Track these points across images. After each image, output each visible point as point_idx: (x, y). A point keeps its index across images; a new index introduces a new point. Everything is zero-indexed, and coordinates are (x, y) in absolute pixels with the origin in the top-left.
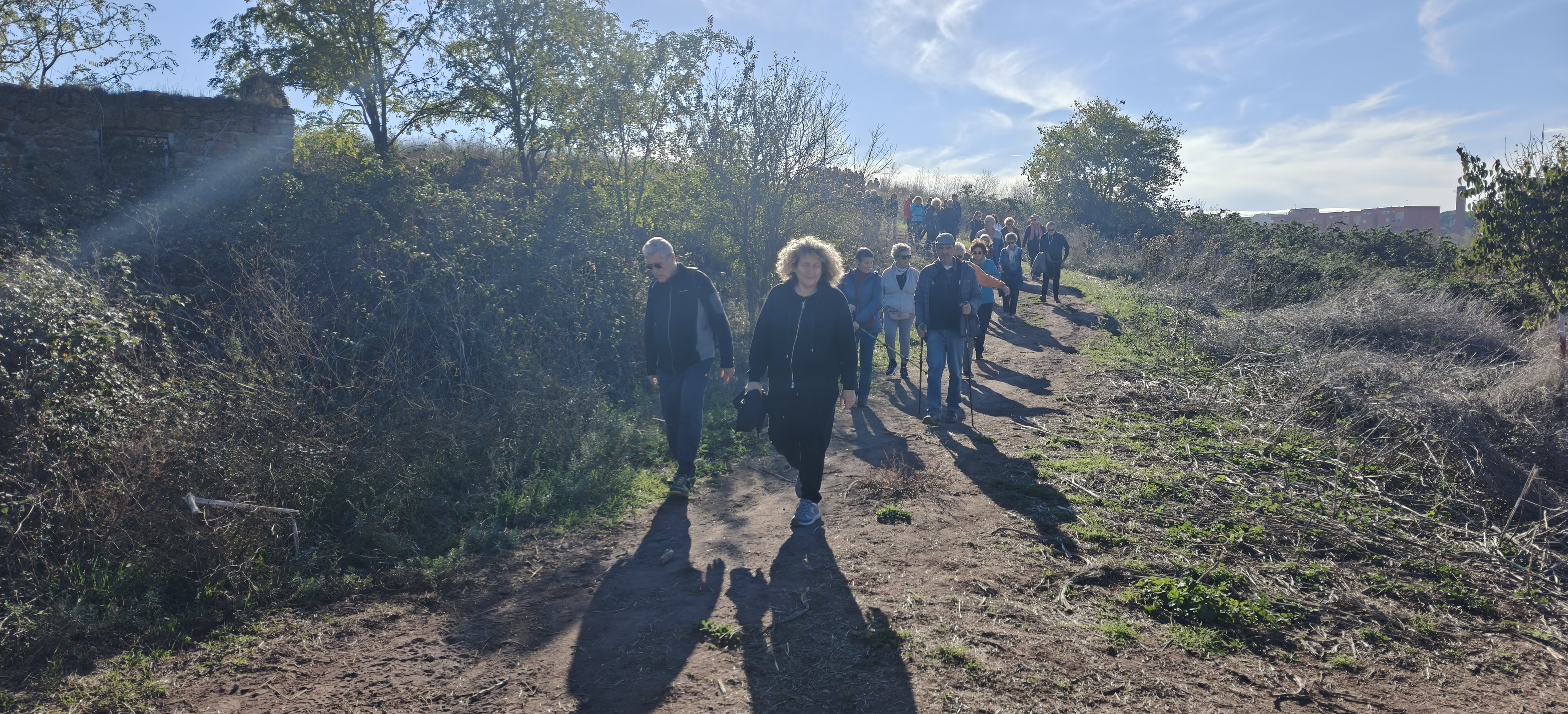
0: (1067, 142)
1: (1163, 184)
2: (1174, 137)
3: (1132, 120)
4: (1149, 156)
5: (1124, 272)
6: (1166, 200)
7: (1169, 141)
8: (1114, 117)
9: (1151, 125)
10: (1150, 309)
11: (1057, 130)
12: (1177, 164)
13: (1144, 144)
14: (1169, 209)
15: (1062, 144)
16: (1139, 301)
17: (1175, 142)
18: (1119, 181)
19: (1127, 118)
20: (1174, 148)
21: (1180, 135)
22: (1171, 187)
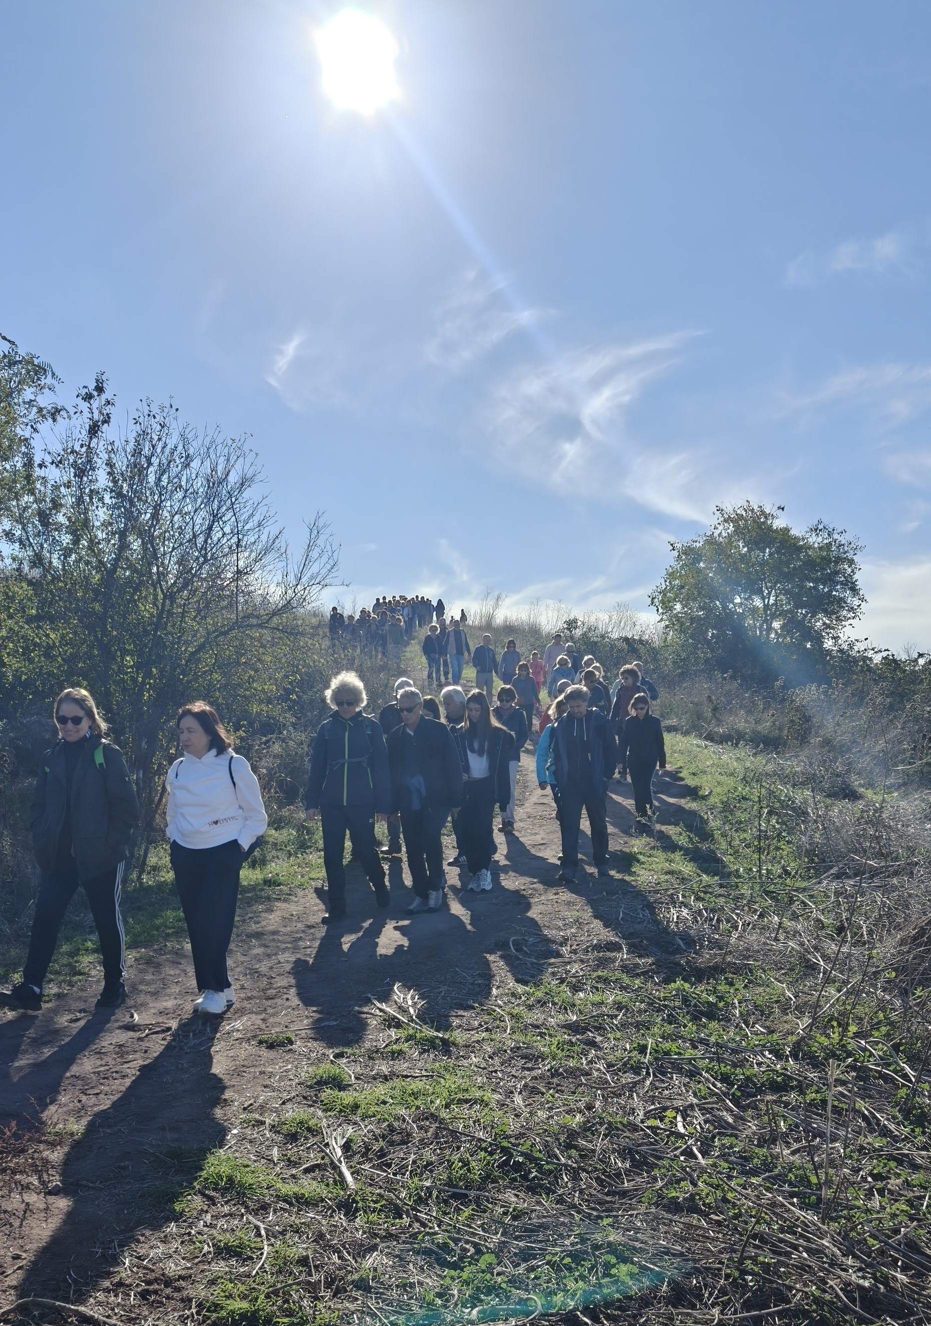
0: (708, 561)
1: (838, 619)
2: (850, 555)
3: (794, 532)
4: (818, 580)
5: (757, 737)
6: (839, 639)
7: (844, 561)
8: (770, 528)
9: (820, 539)
11: (694, 545)
12: (854, 590)
13: (811, 564)
15: (701, 565)
17: (851, 562)
18: (778, 615)
19: (786, 530)
20: (850, 570)
21: (859, 553)
22: (850, 621)
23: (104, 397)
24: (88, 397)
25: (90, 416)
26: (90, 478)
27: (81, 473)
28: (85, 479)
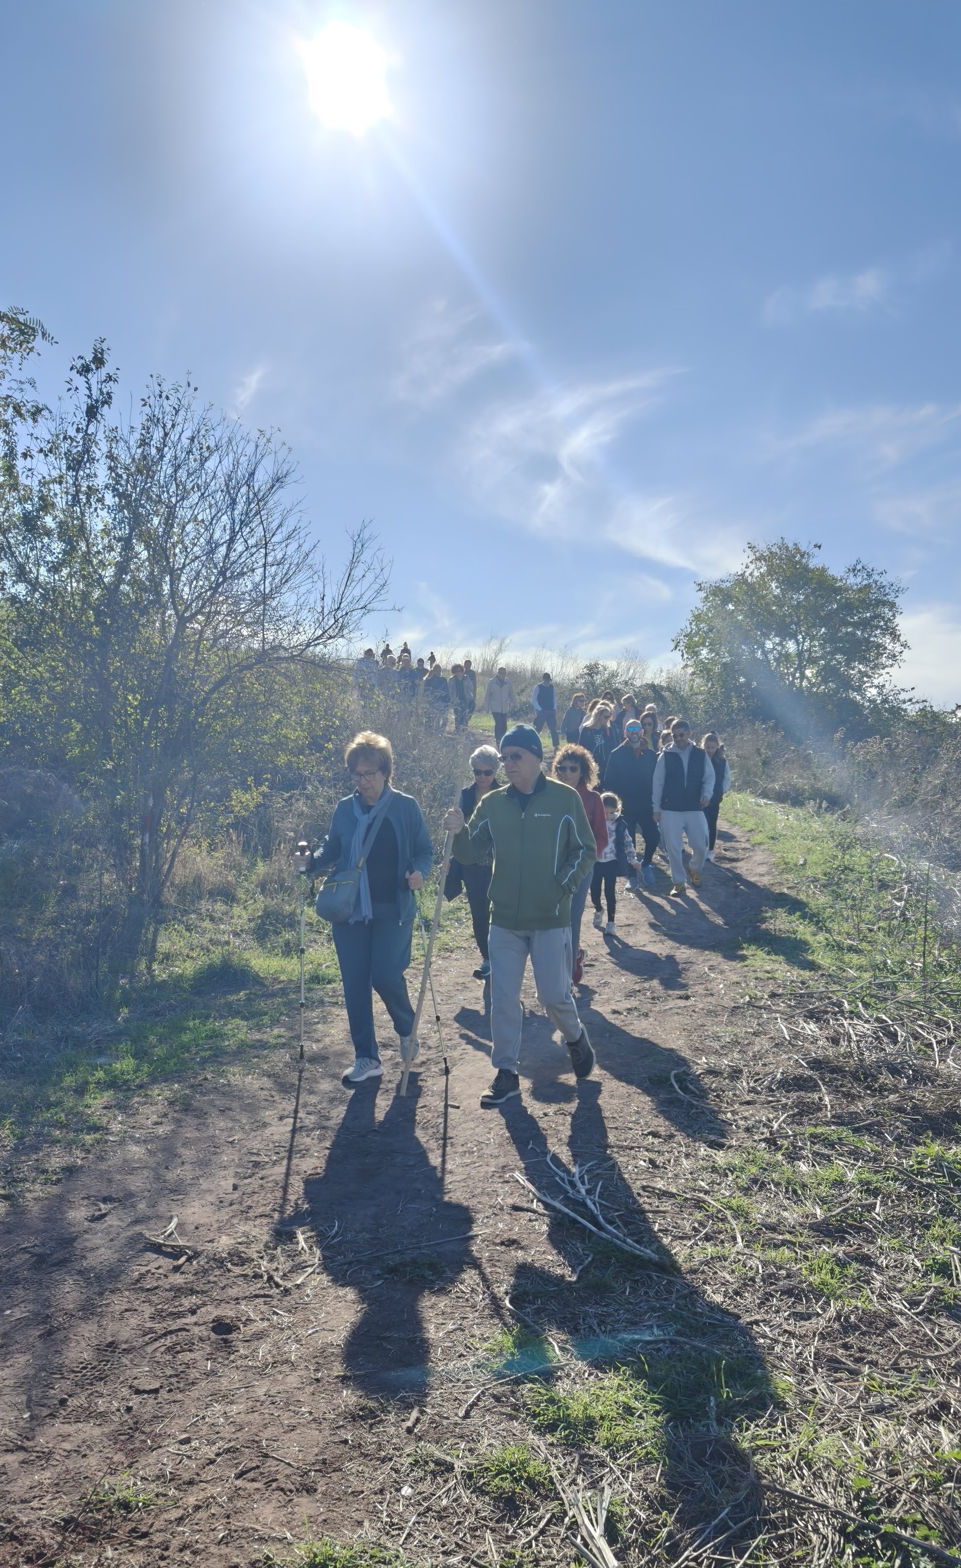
0: (737, 603)
1: (876, 666)
2: (891, 598)
3: (831, 572)
4: (856, 625)
5: (817, 795)
6: (881, 687)
7: (884, 603)
8: (806, 568)
9: (859, 579)
10: (858, 858)
11: (724, 586)
12: (895, 637)
13: (848, 607)
14: (885, 701)
15: (731, 607)
16: (840, 845)
17: (892, 605)
18: (813, 661)
19: (824, 570)
20: (891, 614)
21: (900, 595)
22: (887, 670)
23: (103, 372)
24: (85, 370)
25: (88, 392)
26: (87, 471)
27: (76, 463)
28: (81, 473)
